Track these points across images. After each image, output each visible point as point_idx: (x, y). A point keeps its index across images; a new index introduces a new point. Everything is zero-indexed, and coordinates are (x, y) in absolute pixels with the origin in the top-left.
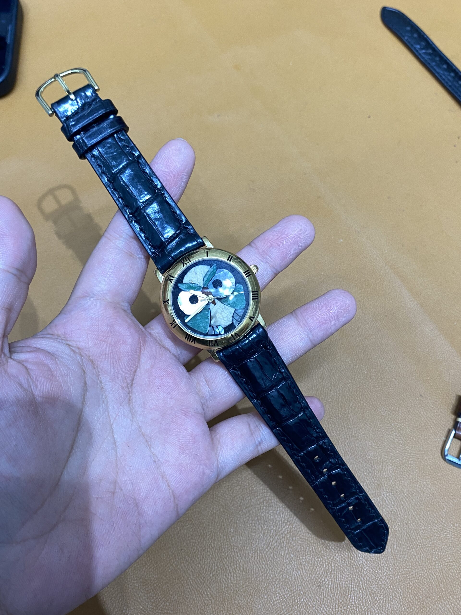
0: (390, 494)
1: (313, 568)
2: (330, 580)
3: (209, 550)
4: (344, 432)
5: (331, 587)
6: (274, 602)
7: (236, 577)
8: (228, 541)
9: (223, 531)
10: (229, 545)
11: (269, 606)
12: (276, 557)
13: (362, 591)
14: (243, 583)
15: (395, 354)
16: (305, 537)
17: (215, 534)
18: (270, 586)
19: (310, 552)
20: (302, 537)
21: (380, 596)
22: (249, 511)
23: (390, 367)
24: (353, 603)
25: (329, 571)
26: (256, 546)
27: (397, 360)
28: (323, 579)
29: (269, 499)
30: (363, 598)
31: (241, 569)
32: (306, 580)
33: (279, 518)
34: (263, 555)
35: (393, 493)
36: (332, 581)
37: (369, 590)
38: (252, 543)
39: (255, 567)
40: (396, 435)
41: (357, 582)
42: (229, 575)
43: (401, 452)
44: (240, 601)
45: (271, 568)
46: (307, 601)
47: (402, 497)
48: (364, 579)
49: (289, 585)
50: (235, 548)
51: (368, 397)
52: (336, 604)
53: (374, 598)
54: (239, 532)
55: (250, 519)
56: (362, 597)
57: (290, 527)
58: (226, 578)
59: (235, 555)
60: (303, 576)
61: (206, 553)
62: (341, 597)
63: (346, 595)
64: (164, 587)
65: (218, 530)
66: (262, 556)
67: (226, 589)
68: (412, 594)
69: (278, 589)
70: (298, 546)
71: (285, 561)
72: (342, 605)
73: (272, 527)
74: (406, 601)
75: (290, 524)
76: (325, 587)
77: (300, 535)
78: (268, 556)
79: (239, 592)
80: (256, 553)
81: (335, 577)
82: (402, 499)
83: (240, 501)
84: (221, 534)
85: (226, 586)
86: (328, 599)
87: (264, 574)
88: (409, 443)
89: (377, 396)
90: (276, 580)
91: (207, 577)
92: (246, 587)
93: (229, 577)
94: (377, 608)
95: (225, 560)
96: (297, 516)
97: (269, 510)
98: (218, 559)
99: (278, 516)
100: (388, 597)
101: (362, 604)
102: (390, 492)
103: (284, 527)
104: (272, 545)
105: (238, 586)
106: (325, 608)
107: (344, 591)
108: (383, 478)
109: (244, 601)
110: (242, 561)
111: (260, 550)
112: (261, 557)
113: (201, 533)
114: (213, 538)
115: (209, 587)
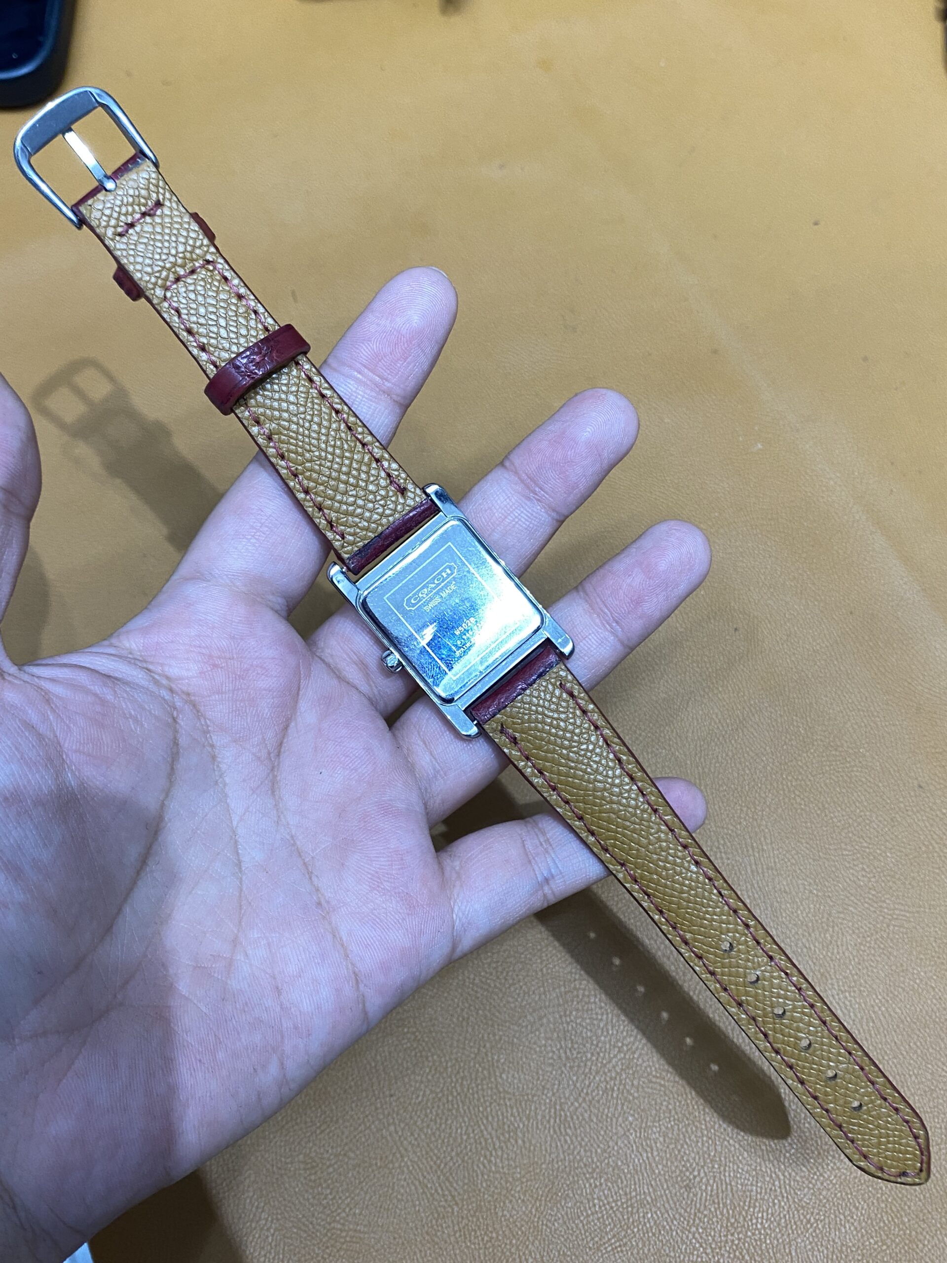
0: (847, 994)
1: (676, 1147)
2: (711, 1174)
3: (450, 1098)
4: (752, 858)
5: (712, 1191)
6: (588, 1216)
7: (508, 1160)
8: (492, 1082)
9: (483, 1059)
10: (495, 1091)
11: (577, 1225)
12: (595, 1120)
13: (779, 1201)
14: (523, 1172)
15: (867, 695)
16: (658, 1080)
17: (465, 1064)
18: (581, 1182)
19: (670, 1113)
20: (654, 1080)
21: (818, 1214)
22: (540, 1018)
23: (857, 723)
24: (759, 1226)
25: (709, 1155)
26: (554, 1094)
27: (872, 708)
28: (696, 1173)
29: (584, 995)
30: (782, 1215)
31: (520, 1142)
32: (659, 1172)
33: (605, 1037)
34: (568, 1114)
35: (852, 994)
36: (715, 1177)
37: (793, 1198)
38: (543, 1087)
39: (549, 1138)
40: (863, 869)
41: (769, 1182)
42: (491, 1155)
43: (872, 906)
44: (514, 1212)
45: (583, 1143)
46: (658, 1218)
47: (872, 1002)
48: (784, 1175)
49: (622, 1182)
50: (507, 1096)
51: (807, 785)
52: (722, 1226)
53: (805, 1217)
54: (518, 1063)
55: (542, 1035)
56: (779, 1214)
57: (627, 1057)
58: (485, 1161)
59: (507, 1111)
60: (654, 1165)
61: (444, 1105)
62: (733, 1212)
63: (743, 1208)
64: (350, 1175)
65: (473, 1056)
66: (566, 1115)
67: (484, 1185)
68: (887, 1212)
69: (596, 1190)
70: (644, 1098)
71: (614, 1131)
72: (736, 1229)
73: (589, 1055)
74: (873, 1227)
75: (628, 1050)
76: (700, 1188)
77: (648, 1075)
78: (578, 1118)
79: (513, 1192)
80: (553, 1110)
81: (722, 1168)
82: (873, 1006)
83: (522, 995)
84: (477, 1066)
85: (486, 1177)
86: (705, 1216)
87: (569, 1155)
88: (891, 888)
89: (826, 785)
90: (594, 1170)
91: (445, 1157)
92: (527, 1181)
93: (493, 1159)
94: (811, 1239)
95: (485, 1122)
96: (644, 1034)
97: (584, 1019)
98: (469, 1120)
99: (602, 1032)
100: (836, 1216)
101: (777, 1230)
102: (846, 991)
103: (615, 1056)
104: (587, 1094)
105: (511, 1179)
106: (697, 1235)
107: (740, 1200)
108: (832, 960)
109: (524, 1213)
110: (521, 1126)
111: (561, 1105)
112: (563, 1118)
113: (434, 1061)
114: (462, 1074)
115: (447, 1179)
